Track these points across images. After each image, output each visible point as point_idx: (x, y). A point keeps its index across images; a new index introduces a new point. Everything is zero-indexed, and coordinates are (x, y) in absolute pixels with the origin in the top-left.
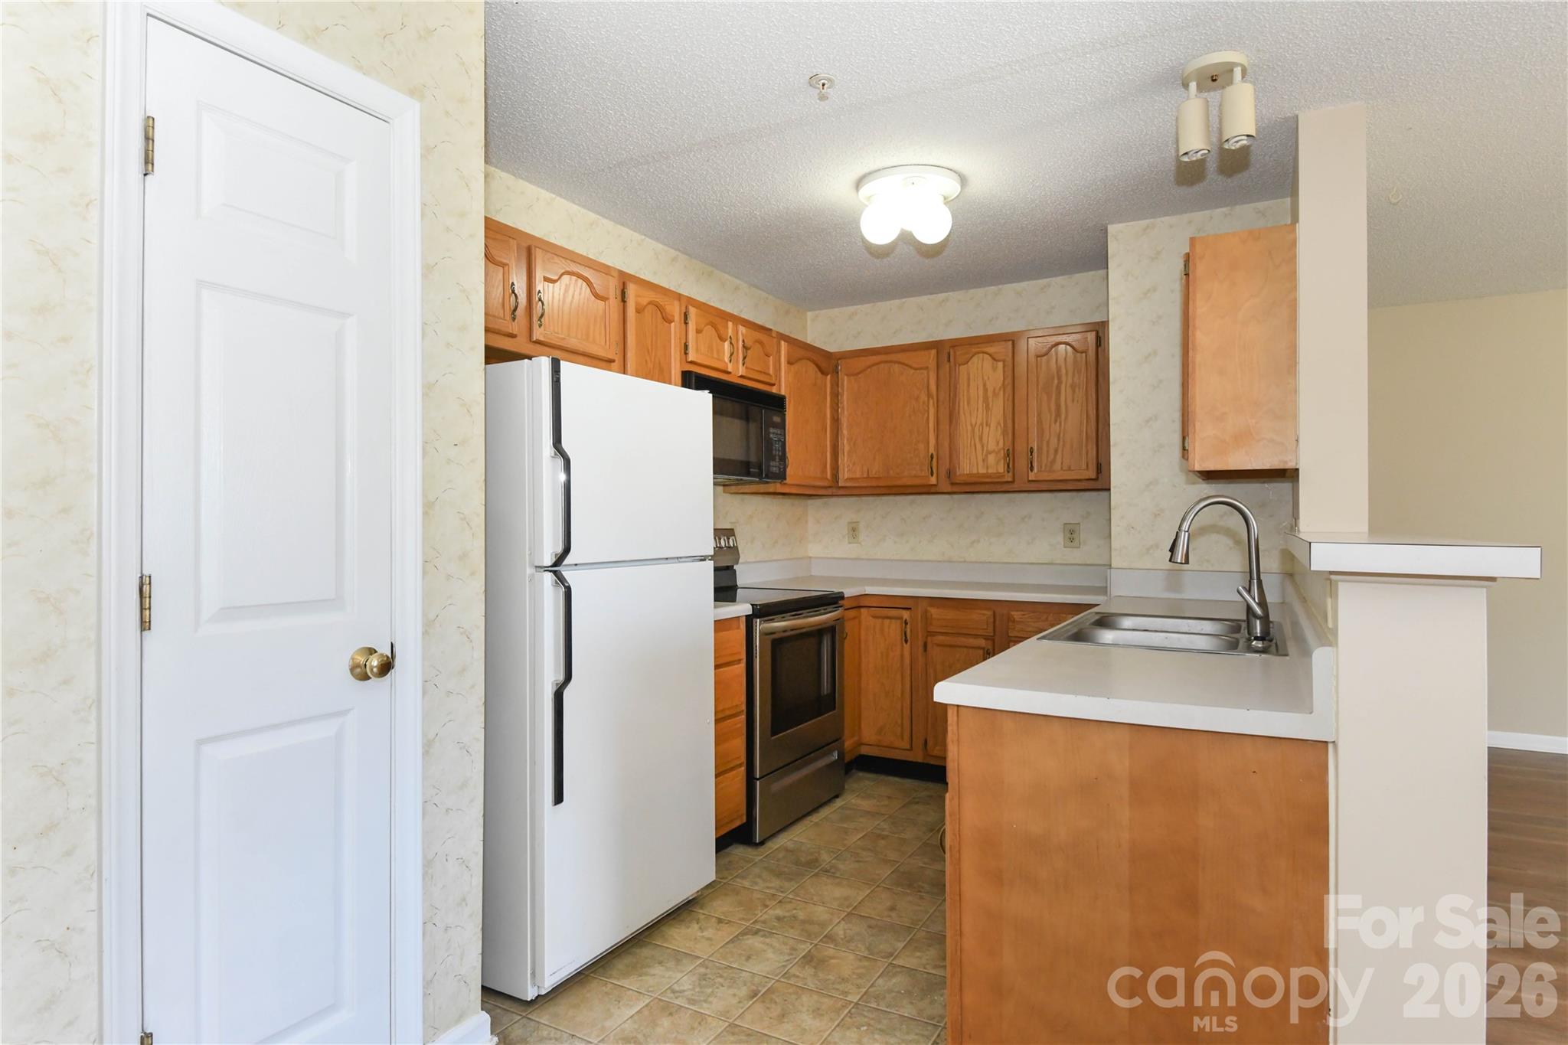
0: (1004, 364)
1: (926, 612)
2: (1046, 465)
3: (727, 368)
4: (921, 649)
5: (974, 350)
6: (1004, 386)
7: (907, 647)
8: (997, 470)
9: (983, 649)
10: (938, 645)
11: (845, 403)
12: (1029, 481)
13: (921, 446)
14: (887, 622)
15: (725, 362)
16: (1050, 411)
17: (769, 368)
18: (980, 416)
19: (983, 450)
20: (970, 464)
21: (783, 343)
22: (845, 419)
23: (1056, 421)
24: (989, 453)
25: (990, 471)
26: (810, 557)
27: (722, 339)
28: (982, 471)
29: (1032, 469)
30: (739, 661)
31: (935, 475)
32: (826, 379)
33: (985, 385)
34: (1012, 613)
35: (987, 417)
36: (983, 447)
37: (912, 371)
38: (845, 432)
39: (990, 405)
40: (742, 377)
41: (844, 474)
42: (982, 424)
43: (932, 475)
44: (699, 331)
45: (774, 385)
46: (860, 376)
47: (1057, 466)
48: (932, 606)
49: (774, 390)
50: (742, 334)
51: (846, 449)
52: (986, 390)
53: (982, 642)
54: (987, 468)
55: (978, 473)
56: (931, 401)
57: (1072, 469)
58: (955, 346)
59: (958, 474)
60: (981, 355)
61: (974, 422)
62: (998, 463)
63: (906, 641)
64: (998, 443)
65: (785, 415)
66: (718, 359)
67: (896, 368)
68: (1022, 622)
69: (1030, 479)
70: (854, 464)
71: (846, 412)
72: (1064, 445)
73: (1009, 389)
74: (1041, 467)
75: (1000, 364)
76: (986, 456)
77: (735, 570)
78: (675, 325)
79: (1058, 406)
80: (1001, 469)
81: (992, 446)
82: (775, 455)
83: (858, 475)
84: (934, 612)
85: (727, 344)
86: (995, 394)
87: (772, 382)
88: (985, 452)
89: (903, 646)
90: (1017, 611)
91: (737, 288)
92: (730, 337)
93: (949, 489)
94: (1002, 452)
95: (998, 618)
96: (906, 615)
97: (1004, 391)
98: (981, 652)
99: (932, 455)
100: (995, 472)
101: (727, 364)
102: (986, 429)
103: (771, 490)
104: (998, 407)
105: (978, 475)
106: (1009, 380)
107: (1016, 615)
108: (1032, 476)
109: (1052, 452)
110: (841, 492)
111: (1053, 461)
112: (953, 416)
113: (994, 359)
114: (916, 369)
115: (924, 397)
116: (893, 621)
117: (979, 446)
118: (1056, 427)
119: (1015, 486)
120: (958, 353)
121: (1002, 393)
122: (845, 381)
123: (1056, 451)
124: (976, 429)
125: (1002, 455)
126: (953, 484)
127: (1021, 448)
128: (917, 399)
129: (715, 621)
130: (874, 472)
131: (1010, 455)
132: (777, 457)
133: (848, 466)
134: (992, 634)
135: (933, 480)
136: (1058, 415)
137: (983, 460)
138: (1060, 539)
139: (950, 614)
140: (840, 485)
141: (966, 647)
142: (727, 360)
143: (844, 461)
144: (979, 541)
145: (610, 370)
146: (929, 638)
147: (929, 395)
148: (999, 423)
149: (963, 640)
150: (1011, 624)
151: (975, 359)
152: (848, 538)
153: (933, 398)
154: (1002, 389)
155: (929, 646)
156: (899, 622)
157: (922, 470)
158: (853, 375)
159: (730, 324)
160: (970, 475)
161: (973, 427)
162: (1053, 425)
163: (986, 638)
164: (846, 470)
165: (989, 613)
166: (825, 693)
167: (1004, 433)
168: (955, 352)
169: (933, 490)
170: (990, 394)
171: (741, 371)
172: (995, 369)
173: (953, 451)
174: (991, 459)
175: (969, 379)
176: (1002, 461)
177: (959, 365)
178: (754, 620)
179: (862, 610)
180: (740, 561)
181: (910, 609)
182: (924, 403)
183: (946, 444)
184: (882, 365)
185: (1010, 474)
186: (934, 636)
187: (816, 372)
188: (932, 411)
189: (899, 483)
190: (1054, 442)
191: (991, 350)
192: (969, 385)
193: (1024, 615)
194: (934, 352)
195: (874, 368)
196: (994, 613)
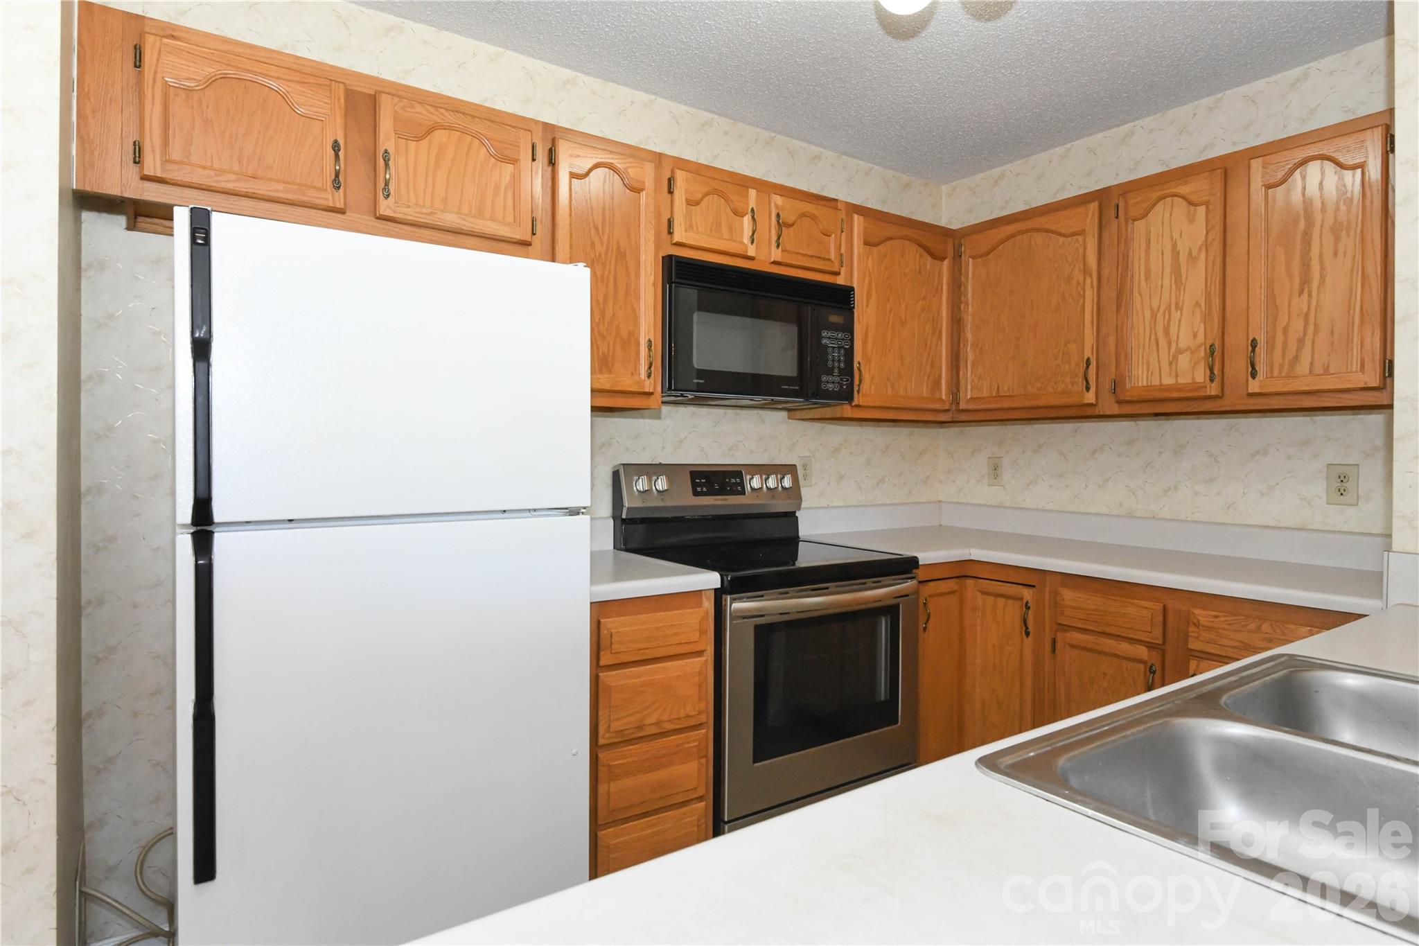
0: (1207, 208)
1: (1057, 593)
2: (1282, 366)
3: (747, 252)
4: (1048, 648)
5: (1155, 195)
6: (1207, 246)
7: (1028, 642)
8: (1193, 378)
9: (1144, 662)
10: (1073, 646)
11: (970, 295)
12: (1250, 395)
13: (1073, 348)
14: (1001, 601)
15: (742, 243)
16: (1289, 274)
17: (828, 252)
18: (1166, 296)
19: (1169, 350)
20: (1148, 370)
21: (856, 217)
22: (970, 318)
23: (1301, 292)
24: (1180, 352)
25: (1182, 380)
26: (940, 501)
27: (739, 214)
28: (1168, 380)
29: (1254, 375)
30: (700, 653)
31: (1093, 389)
32: (941, 266)
33: (1174, 246)
34: (1197, 611)
35: (1177, 297)
36: (1170, 343)
37: (1062, 239)
38: (969, 336)
39: (1184, 276)
40: (775, 263)
41: (968, 392)
42: (1169, 308)
43: (1088, 389)
44: (692, 203)
45: (838, 274)
46: (989, 256)
47: (1303, 367)
48: (1064, 585)
49: (840, 281)
50: (776, 206)
51: (971, 357)
52: (1176, 253)
53: (1142, 652)
54: (1177, 376)
55: (1161, 385)
56: (1088, 281)
57: (1332, 370)
58: (1124, 193)
59: (1128, 386)
60: (1169, 199)
61: (1155, 307)
62: (1195, 365)
63: (1027, 634)
64: (1195, 335)
65: (853, 312)
66: (731, 240)
67: (1038, 238)
68: (1213, 628)
69: (1250, 391)
70: (980, 378)
71: (970, 308)
72: (1316, 331)
73: (1216, 247)
74: (1272, 371)
75: (1202, 210)
76: (1175, 358)
77: (797, 517)
78: (647, 194)
79: (1306, 265)
80: (1201, 376)
81: (1185, 340)
82: (833, 367)
83: (985, 394)
84: (1068, 595)
85: (747, 220)
86: (1192, 259)
87: (836, 269)
88: (1173, 350)
89: (1022, 642)
90: (1204, 609)
91: (817, 158)
92: (752, 210)
93: (1115, 409)
94: (1203, 348)
95: (1171, 617)
96: (1027, 594)
97: (1207, 252)
98: (1141, 667)
99: (1088, 360)
100: (1190, 381)
101: (746, 246)
102: (1176, 315)
103: (838, 415)
104: (1197, 280)
105: (1162, 388)
106: (1216, 233)
107: (1202, 615)
108: (1254, 386)
109: (1292, 346)
110: (963, 417)
111: (1296, 358)
112: (1122, 299)
113: (1190, 203)
114: (1065, 236)
115: (1078, 275)
116: (1011, 601)
117: (1162, 342)
118: (1300, 304)
119: (1226, 405)
120: (1132, 202)
121: (1203, 256)
122: (970, 266)
123: (1301, 341)
124: (1160, 315)
125: (1203, 354)
126: (1119, 402)
127: (1237, 341)
128: (1068, 280)
129: (591, 603)
130: (1006, 388)
131: (1215, 356)
132: (836, 371)
133: (973, 381)
134: (1160, 642)
135: (1090, 397)
136: (1305, 281)
137: (1170, 364)
138: (1319, 489)
139: (1091, 602)
140: (961, 408)
141: (1116, 656)
142: (746, 240)
143: (968, 375)
144: (1176, 488)
145: (527, 257)
146: (1059, 634)
147: (1086, 271)
148: (1198, 304)
149: (1108, 644)
150: (1192, 629)
151: (1159, 208)
152: (988, 478)
153: (1091, 276)
154: (1204, 249)
155: (1058, 646)
156: (1017, 603)
157: (1073, 384)
158: (981, 256)
159: (753, 193)
160: (1148, 388)
161: (1154, 316)
162: (1295, 301)
163: (1151, 646)
164: (969, 387)
165: (1158, 607)
166: (883, 698)
167: (1207, 317)
168: (1126, 202)
169: (1089, 412)
170: (1183, 258)
171: (776, 255)
172: (1191, 219)
173: (1122, 353)
174: (1184, 361)
175: (1149, 241)
176: (1202, 364)
177: (1134, 220)
178: (724, 596)
179: (970, 582)
180: (803, 506)
181: (1034, 586)
182: (1078, 283)
183: (1112, 340)
184: (1018, 238)
185: (1216, 384)
186: (1066, 631)
187: (921, 256)
188: (1090, 295)
189: (1042, 402)
190: (1297, 325)
191: (1183, 190)
192: (1148, 247)
193: (1217, 617)
194: (1094, 206)
195: (1009, 243)
196: (1164, 607)
